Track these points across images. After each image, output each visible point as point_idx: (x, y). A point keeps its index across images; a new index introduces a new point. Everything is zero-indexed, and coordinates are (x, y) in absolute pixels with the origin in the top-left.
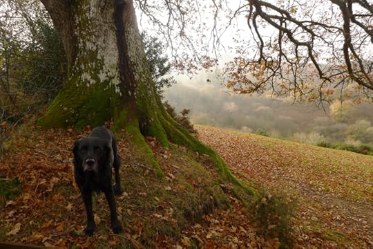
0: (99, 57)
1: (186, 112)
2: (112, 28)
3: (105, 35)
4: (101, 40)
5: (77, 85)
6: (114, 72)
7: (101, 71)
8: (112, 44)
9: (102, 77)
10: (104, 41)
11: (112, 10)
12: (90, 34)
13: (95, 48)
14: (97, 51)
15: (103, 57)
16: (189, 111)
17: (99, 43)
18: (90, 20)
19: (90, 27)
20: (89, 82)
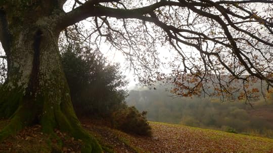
0: (20, 71)
1: (144, 113)
2: (31, 52)
3: (26, 57)
4: (23, 60)
5: (4, 90)
6: (27, 80)
7: (19, 80)
8: (30, 62)
9: (19, 84)
10: (25, 61)
11: (32, 42)
12: (17, 57)
13: (18, 66)
14: (19, 68)
15: (22, 71)
16: (147, 112)
17: (22, 63)
18: (18, 49)
19: (17, 53)
20: (11, 88)
